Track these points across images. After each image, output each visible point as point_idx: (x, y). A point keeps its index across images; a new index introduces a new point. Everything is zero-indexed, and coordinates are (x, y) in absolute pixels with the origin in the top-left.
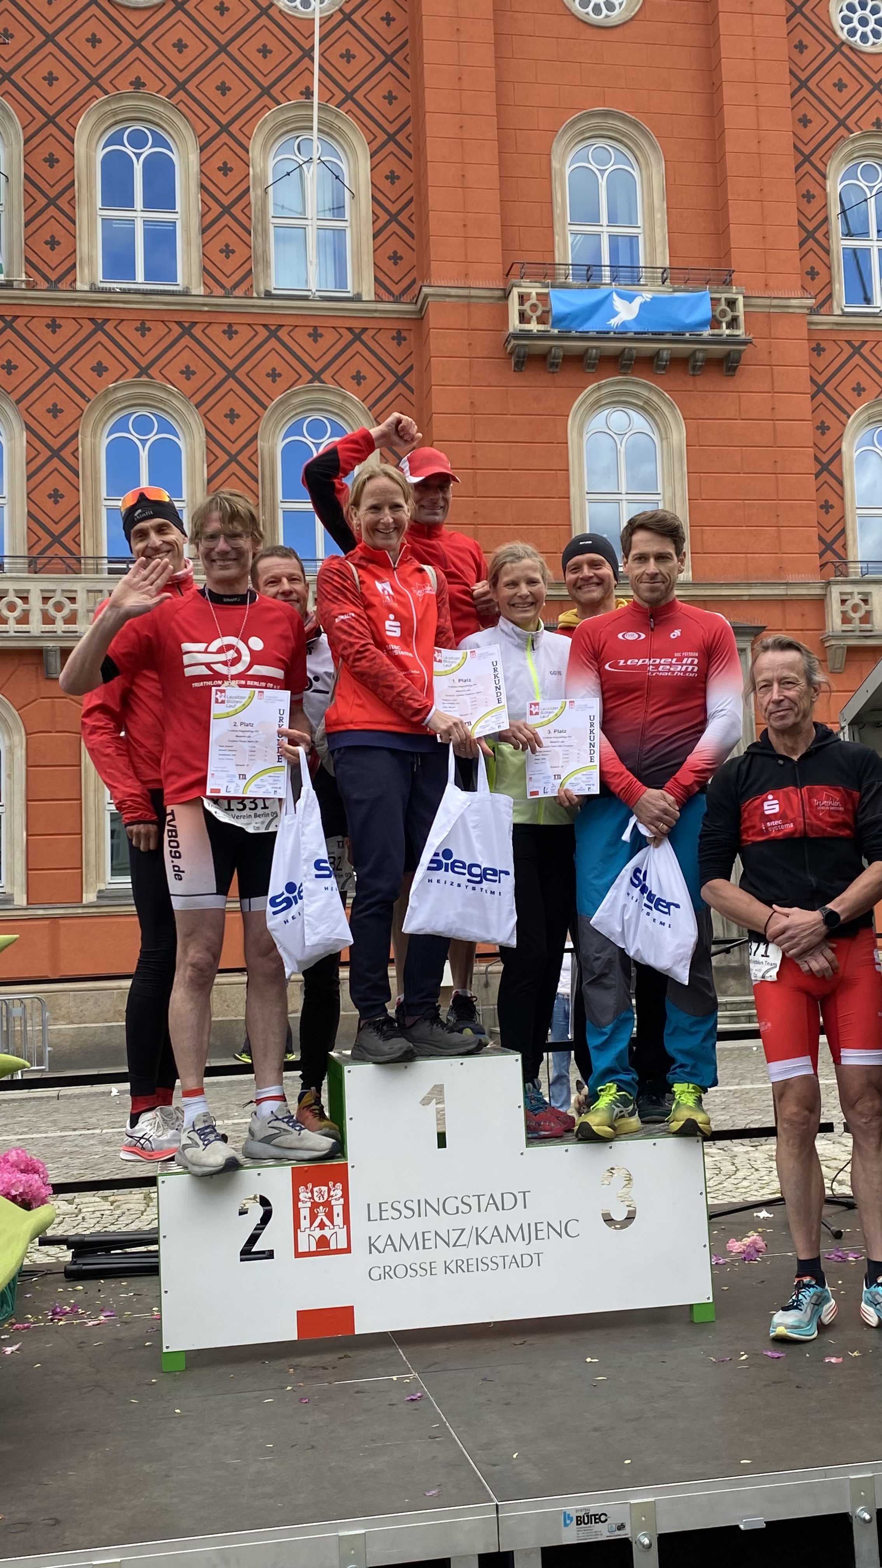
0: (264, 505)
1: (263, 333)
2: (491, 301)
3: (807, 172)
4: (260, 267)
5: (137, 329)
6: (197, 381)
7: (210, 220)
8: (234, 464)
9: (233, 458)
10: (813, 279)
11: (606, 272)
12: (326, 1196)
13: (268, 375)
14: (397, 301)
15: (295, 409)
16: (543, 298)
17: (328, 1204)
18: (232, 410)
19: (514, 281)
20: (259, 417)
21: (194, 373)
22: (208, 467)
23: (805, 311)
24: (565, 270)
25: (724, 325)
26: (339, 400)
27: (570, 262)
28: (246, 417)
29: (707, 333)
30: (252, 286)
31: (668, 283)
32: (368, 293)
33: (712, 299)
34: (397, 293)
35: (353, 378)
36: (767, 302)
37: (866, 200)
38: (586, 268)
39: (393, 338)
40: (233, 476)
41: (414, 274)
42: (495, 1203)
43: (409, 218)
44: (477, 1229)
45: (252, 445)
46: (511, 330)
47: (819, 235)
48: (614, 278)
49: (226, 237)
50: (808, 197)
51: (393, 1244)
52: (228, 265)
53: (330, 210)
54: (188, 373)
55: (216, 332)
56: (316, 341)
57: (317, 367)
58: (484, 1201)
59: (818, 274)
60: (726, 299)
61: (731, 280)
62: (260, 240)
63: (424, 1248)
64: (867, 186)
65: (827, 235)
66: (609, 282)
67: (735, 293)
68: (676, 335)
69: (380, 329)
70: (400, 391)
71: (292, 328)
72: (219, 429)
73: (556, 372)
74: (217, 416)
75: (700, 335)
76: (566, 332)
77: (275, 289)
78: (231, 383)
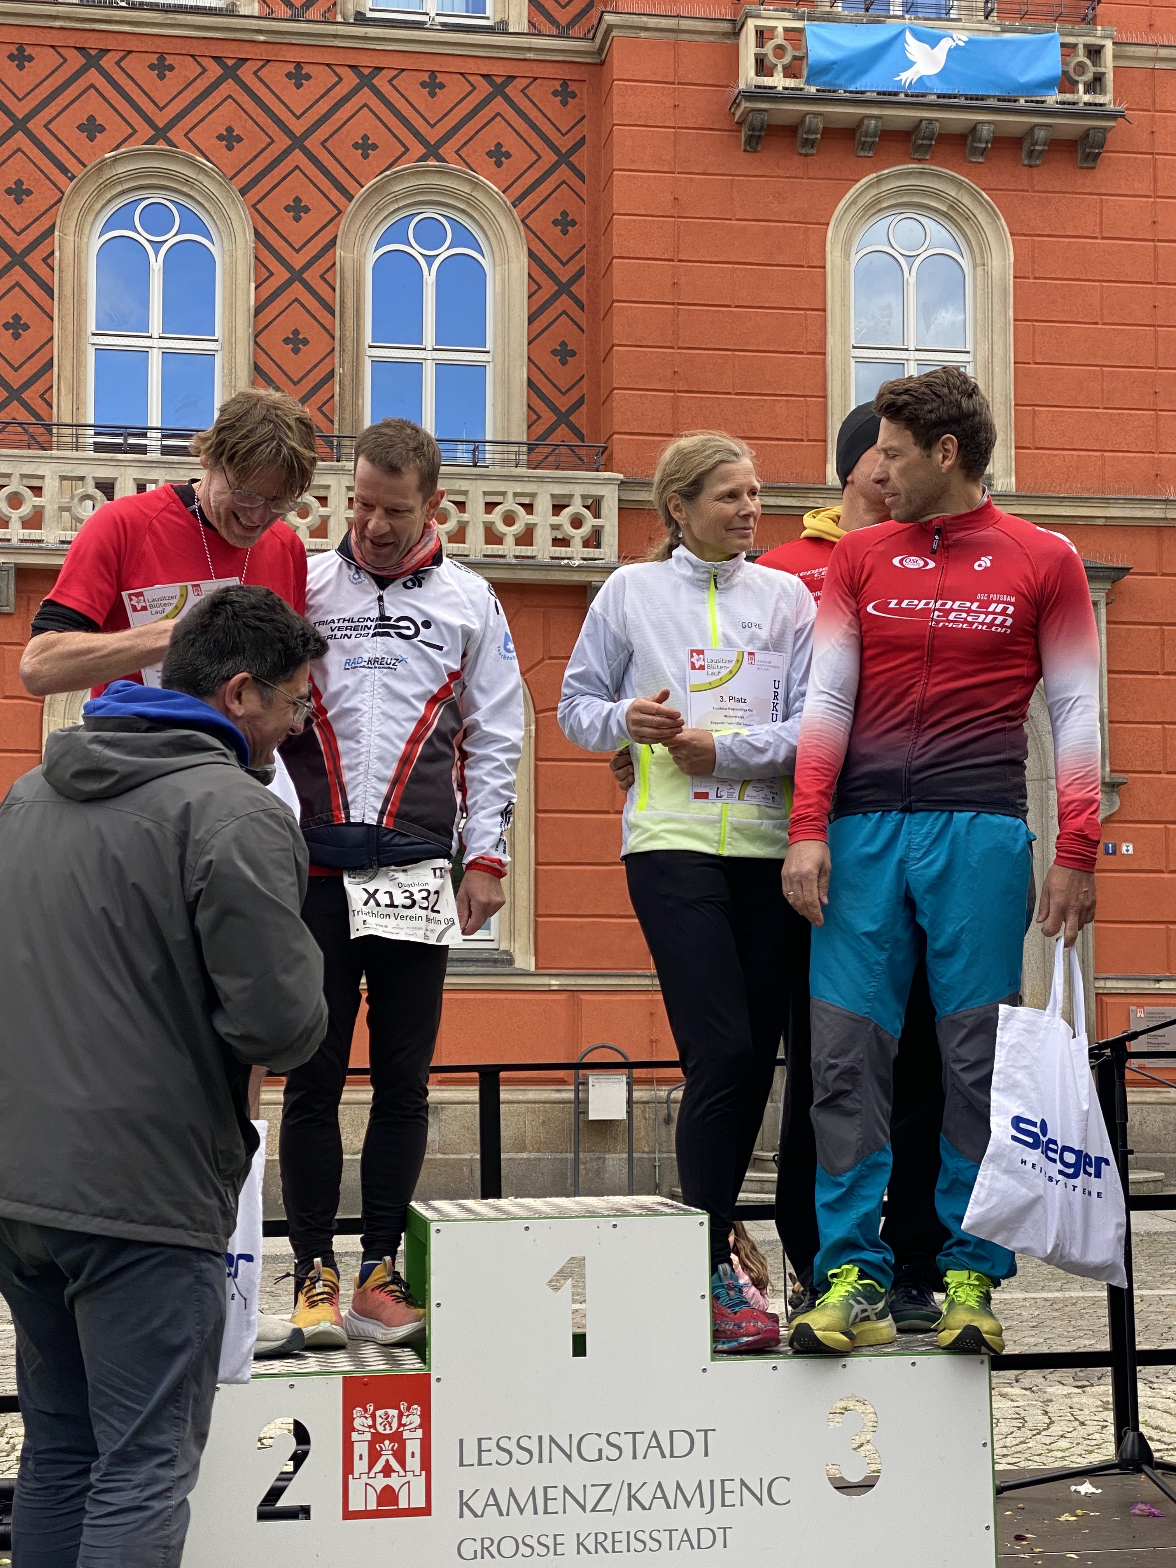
0: (342, 351)
1: (351, 80)
2: (711, 38)
5: (152, 67)
6: (243, 152)
8: (297, 285)
12: (395, 1425)
13: (356, 146)
14: (563, 35)
15: (397, 201)
16: (795, 36)
17: (397, 1437)
18: (297, 200)
19: (749, 7)
20: (340, 212)
21: (239, 139)
22: (256, 288)
25: (1081, 87)
26: (466, 189)
28: (320, 211)
29: (1053, 98)
30: (335, 4)
31: (993, 17)
32: (518, 20)
33: (1063, 45)
34: (563, 22)
35: (489, 154)
36: (1150, 52)
39: (555, 93)
40: (296, 304)
42: (659, 1446)
44: (629, 1485)
45: (327, 255)
46: (742, 86)
48: (909, 8)
51: (497, 1504)
54: (230, 139)
55: (276, 74)
56: (433, 94)
57: (433, 136)
58: (642, 1441)
60: (1085, 46)
61: (1095, 16)
63: (546, 1512)
66: (901, 13)
67: (1100, 36)
68: (1004, 101)
69: (536, 79)
70: (564, 178)
71: (396, 72)
72: (276, 230)
73: (812, 155)
74: (274, 208)
75: (1043, 102)
76: (829, 91)
77: (371, 10)
78: (297, 156)
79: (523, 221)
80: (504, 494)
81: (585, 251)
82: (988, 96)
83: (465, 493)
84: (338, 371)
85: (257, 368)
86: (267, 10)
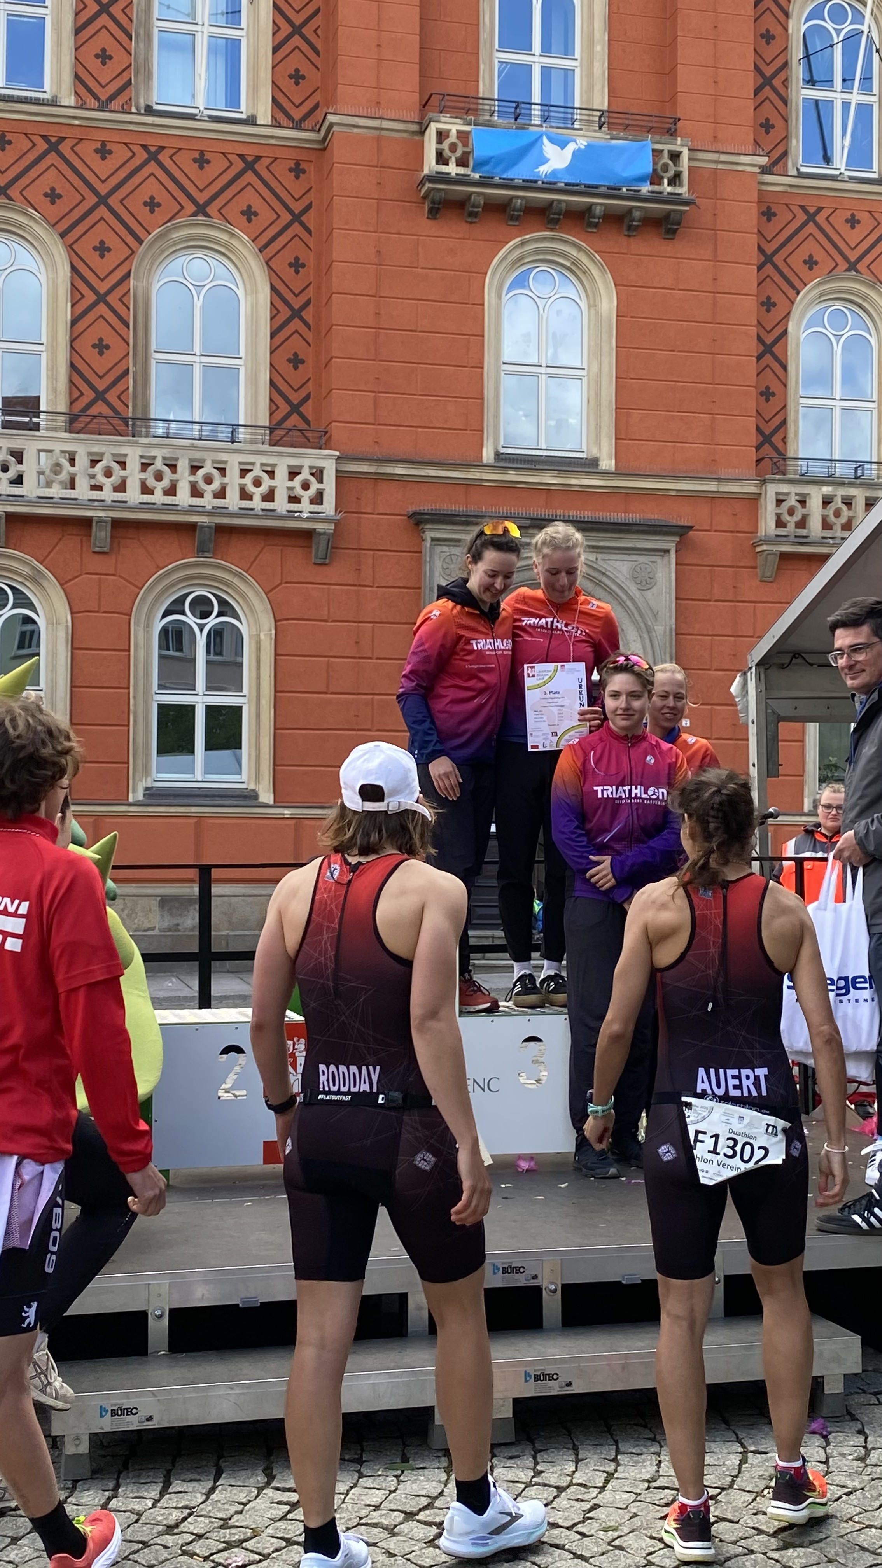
0: (135, 354)
1: (142, 156)
2: (404, 135)
3: (768, 9)
4: (141, 78)
6: (62, 207)
7: (85, 19)
8: (102, 305)
9: (101, 298)
10: (767, 132)
11: (536, 111)
13: (145, 204)
14: (297, 126)
15: (175, 245)
16: (463, 136)
18: (102, 242)
19: (431, 115)
20: (133, 252)
21: (60, 196)
22: (72, 306)
23: (757, 170)
24: (490, 105)
25: (666, 181)
26: (225, 237)
27: (496, 97)
28: (119, 252)
29: (646, 189)
30: (130, 99)
31: (605, 128)
32: (264, 115)
33: (653, 150)
34: (297, 118)
35: (243, 213)
36: (715, 157)
37: (832, 46)
38: (514, 105)
39: (291, 170)
40: (101, 319)
41: (317, 97)
43: (315, 31)
45: (124, 284)
46: (426, 171)
47: (777, 82)
48: (545, 119)
49: (103, 41)
50: (768, 37)
52: (105, 74)
53: (222, 14)
54: (53, 196)
55: (87, 150)
56: (201, 168)
57: (201, 198)
59: (773, 127)
60: (669, 151)
61: (676, 130)
62: (142, 45)
64: (834, 29)
65: (786, 83)
66: (539, 123)
67: (679, 145)
68: (611, 189)
69: (276, 158)
70: (296, 232)
71: (175, 150)
72: (86, 264)
73: (475, 222)
74: (86, 247)
75: (639, 191)
76: (488, 178)
77: (157, 104)
78: (102, 211)
79: (267, 263)
80: (253, 464)
81: (312, 286)
82: (601, 186)
83: (225, 462)
84: (131, 368)
85: (72, 366)
86: (80, 102)
